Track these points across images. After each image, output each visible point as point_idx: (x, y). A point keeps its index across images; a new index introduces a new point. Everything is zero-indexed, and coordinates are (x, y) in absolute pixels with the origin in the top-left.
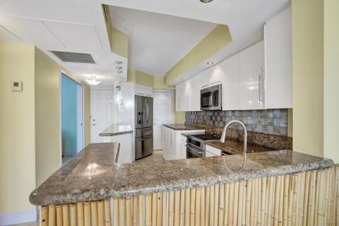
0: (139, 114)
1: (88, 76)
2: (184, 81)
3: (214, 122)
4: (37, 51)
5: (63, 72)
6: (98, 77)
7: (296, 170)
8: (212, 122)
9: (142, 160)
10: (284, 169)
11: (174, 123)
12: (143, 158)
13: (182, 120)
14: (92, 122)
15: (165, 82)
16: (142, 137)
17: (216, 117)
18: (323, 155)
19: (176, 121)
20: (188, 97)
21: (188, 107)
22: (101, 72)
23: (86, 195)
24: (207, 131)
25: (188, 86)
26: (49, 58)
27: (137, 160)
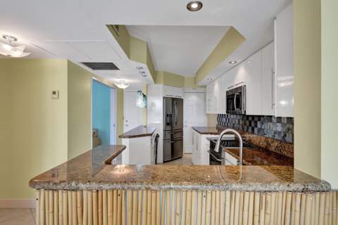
0: (168, 116)
1: (118, 80)
2: (212, 82)
4: (70, 63)
5: (94, 78)
6: (127, 81)
7: (267, 189)
9: (169, 163)
10: (250, 185)
11: (206, 125)
12: (172, 160)
13: (214, 123)
14: (125, 123)
15: (195, 83)
16: (172, 139)
18: (320, 176)
19: (209, 123)
21: (216, 109)
22: (129, 76)
23: (63, 185)
25: (216, 87)
26: (82, 69)
27: (164, 162)
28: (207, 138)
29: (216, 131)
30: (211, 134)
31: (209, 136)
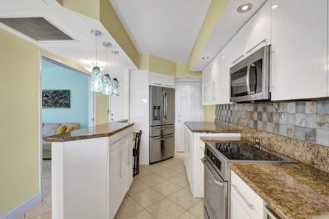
0: (155, 108)
3: (255, 122)
8: (252, 122)
12: (161, 161)
13: (212, 117)
14: (110, 117)
16: (162, 136)
17: (260, 114)
20: (214, 83)
21: (214, 99)
24: (244, 136)
25: (215, 67)
27: (150, 164)
28: (201, 138)
29: (214, 128)
30: (208, 132)
31: (204, 135)
